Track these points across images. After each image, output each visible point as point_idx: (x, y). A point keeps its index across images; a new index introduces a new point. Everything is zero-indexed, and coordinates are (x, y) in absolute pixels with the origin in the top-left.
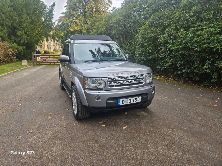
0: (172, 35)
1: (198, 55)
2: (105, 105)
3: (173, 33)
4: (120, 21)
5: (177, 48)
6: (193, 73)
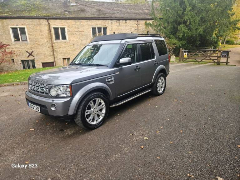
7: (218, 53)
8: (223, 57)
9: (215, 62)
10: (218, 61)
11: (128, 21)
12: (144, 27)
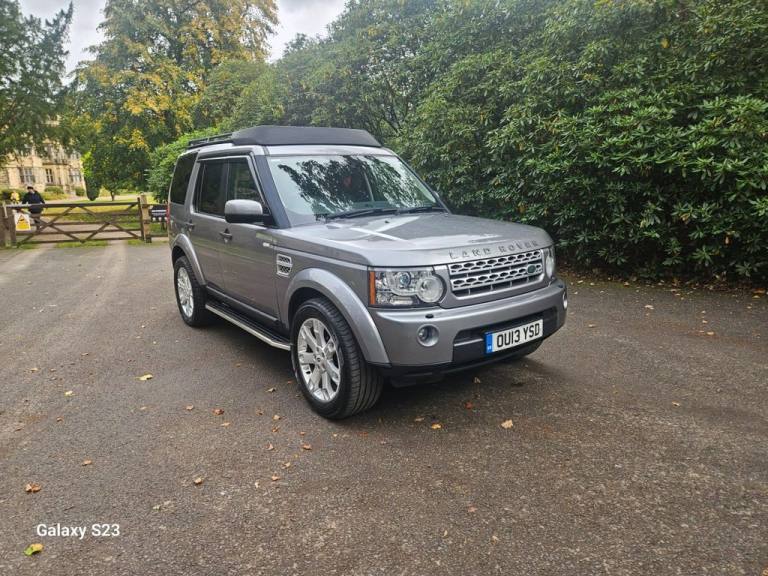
0: (532, 128)
1: (620, 187)
2: (448, 359)
3: (535, 123)
4: (340, 83)
5: (555, 167)
6: (606, 242)
8: (157, 221)
10: (148, 233)
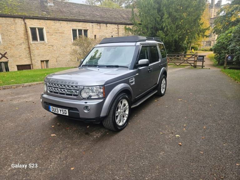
7: (194, 58)
8: (199, 61)
9: (192, 66)
10: (195, 65)
11: (108, 25)
12: (124, 31)
